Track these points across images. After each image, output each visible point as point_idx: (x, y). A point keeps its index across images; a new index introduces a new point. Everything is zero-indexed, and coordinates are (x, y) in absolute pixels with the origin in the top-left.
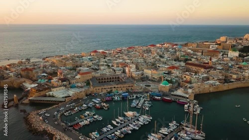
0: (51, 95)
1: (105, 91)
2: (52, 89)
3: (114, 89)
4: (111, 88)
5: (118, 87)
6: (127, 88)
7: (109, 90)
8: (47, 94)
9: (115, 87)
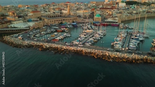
0: (13, 27)
1: (57, 23)
2: (12, 22)
3: (63, 21)
4: (61, 20)
5: (66, 20)
6: (73, 20)
7: (60, 22)
8: (9, 26)
9: (64, 20)
